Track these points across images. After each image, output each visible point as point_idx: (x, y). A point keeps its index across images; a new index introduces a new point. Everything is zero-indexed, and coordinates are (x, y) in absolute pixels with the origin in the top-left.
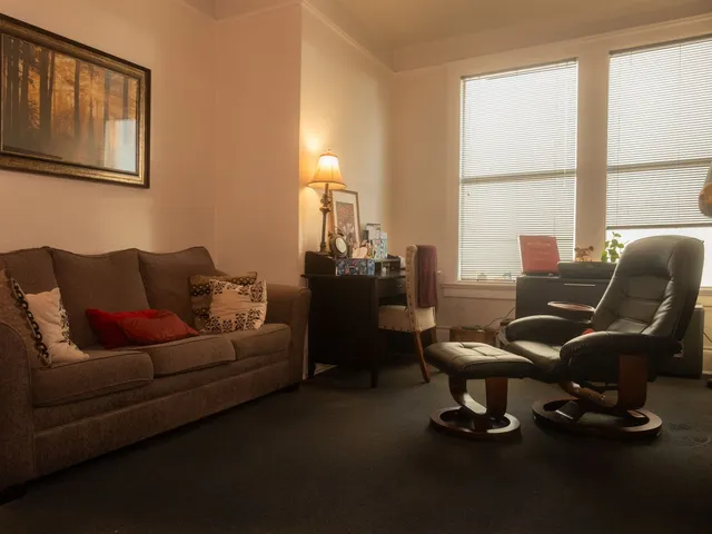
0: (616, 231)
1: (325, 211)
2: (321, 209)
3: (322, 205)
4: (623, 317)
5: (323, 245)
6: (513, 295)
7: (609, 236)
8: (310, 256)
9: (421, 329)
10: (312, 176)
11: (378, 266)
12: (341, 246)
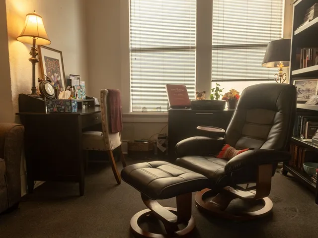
0: (218, 83)
1: (34, 62)
2: (31, 60)
3: (30, 57)
4: (244, 136)
5: (34, 89)
6: (166, 120)
7: (214, 85)
8: (22, 98)
9: (113, 148)
10: (20, 32)
11: (80, 104)
12: (50, 89)
